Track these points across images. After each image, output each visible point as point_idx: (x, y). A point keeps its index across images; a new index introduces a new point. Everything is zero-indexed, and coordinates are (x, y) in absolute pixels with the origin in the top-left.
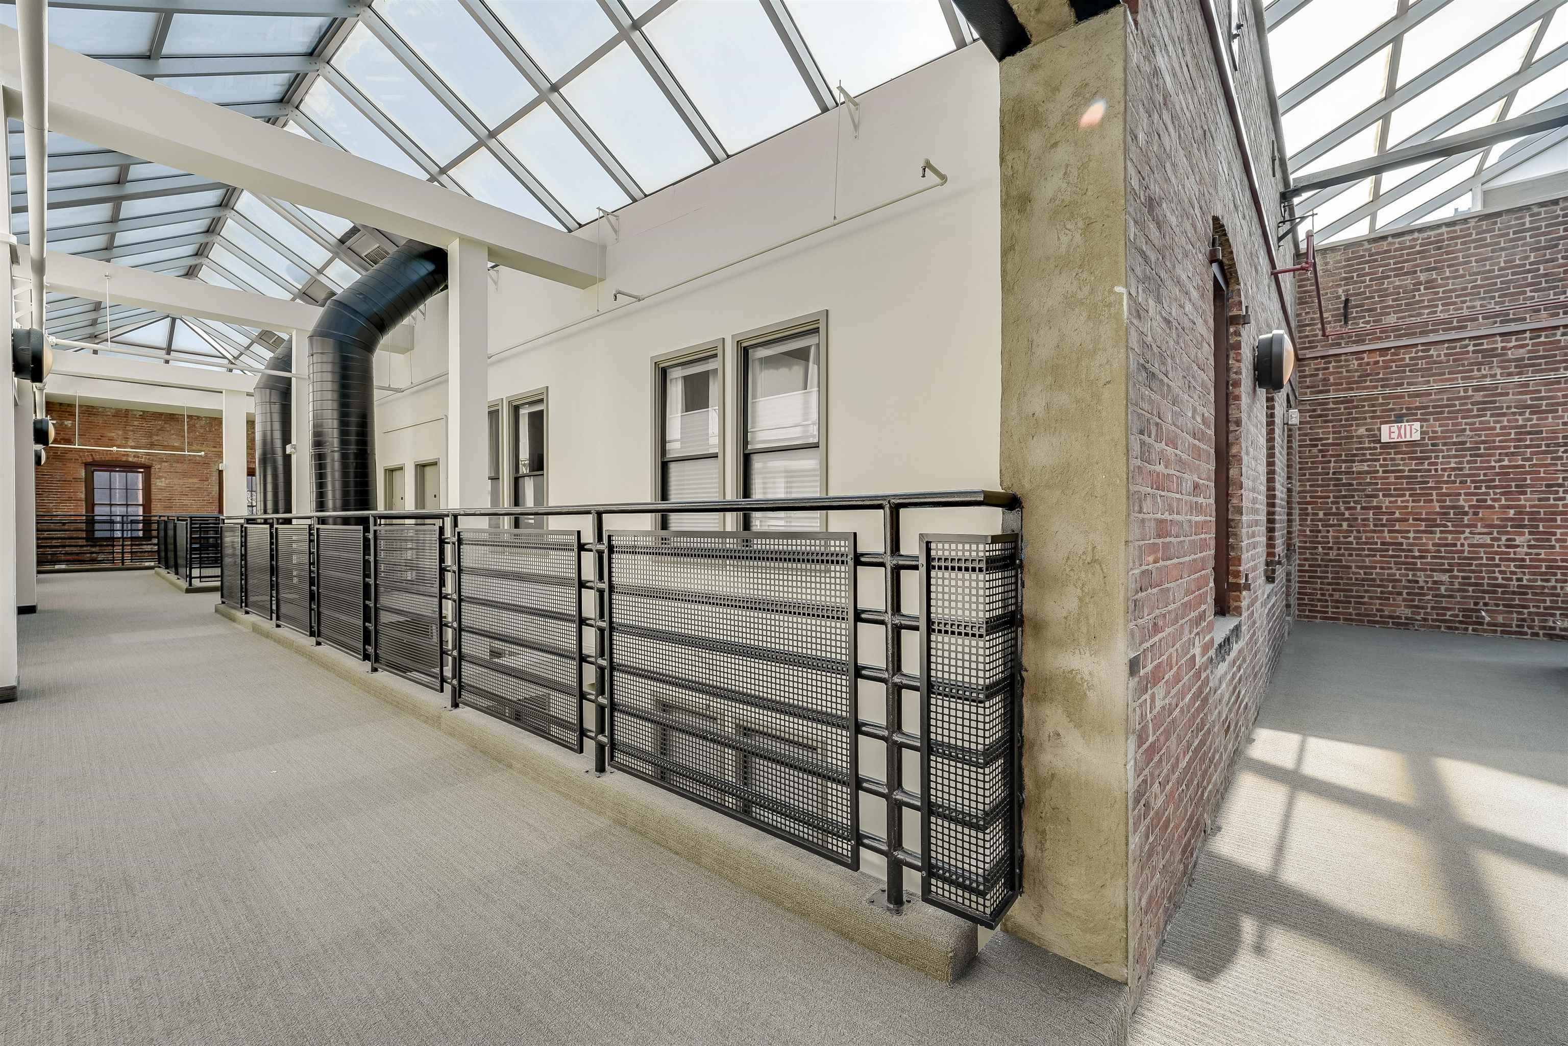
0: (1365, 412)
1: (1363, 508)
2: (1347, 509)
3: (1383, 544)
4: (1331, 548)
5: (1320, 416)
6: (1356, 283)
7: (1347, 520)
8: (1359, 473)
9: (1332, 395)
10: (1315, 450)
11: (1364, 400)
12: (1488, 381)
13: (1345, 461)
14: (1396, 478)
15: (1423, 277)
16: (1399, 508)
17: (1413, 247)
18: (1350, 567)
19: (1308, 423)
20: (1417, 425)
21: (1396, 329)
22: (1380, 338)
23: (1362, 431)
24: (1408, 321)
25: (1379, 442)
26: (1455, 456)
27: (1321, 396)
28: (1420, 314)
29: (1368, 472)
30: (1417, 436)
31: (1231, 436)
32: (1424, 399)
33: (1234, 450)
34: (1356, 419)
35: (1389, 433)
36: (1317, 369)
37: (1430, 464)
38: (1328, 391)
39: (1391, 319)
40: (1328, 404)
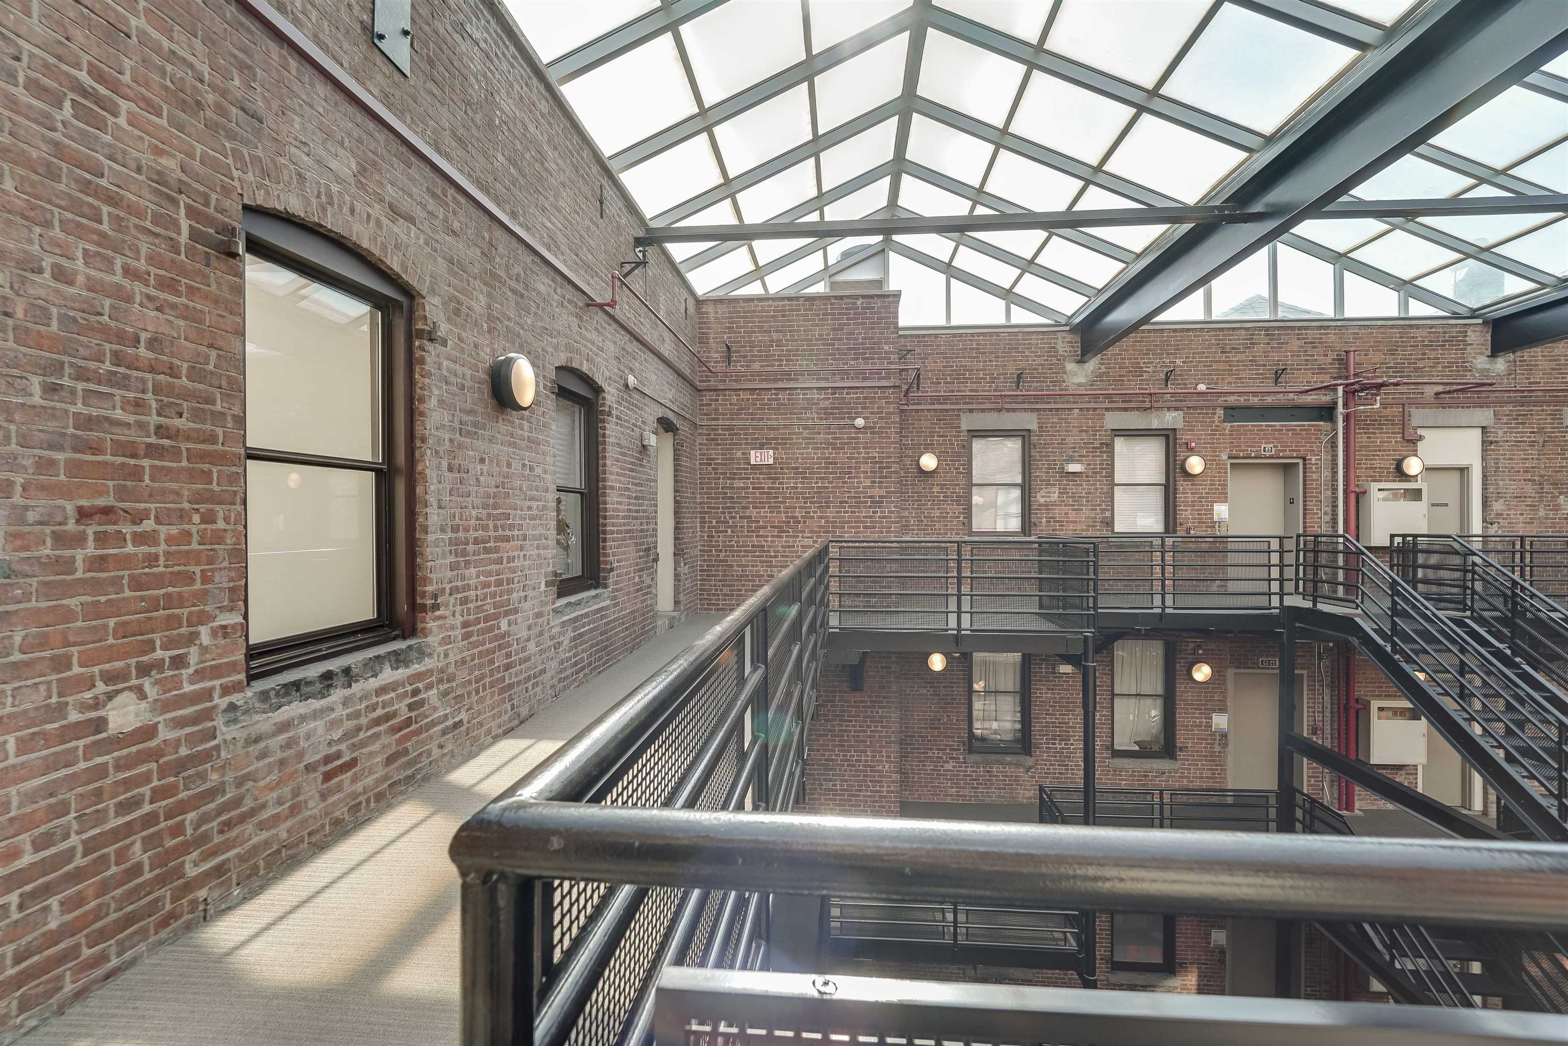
0: (741, 439)
1: (741, 517)
2: (731, 518)
3: (753, 546)
4: (721, 551)
5: (713, 440)
6: (735, 332)
7: (730, 527)
8: (738, 488)
9: (720, 422)
10: (710, 468)
11: (741, 429)
12: (810, 422)
13: (729, 479)
14: (761, 493)
15: (775, 336)
16: (762, 517)
17: (769, 311)
18: (732, 566)
19: (705, 444)
20: (771, 452)
21: (759, 373)
22: (750, 380)
23: (739, 454)
24: (767, 369)
25: (749, 464)
26: (794, 478)
27: (713, 423)
28: (773, 365)
29: (743, 488)
30: (771, 461)
31: (417, 453)
32: (776, 432)
33: (419, 468)
34: (736, 444)
35: (756, 457)
36: (711, 400)
37: (780, 483)
38: (718, 419)
39: (756, 366)
40: (717, 430)
